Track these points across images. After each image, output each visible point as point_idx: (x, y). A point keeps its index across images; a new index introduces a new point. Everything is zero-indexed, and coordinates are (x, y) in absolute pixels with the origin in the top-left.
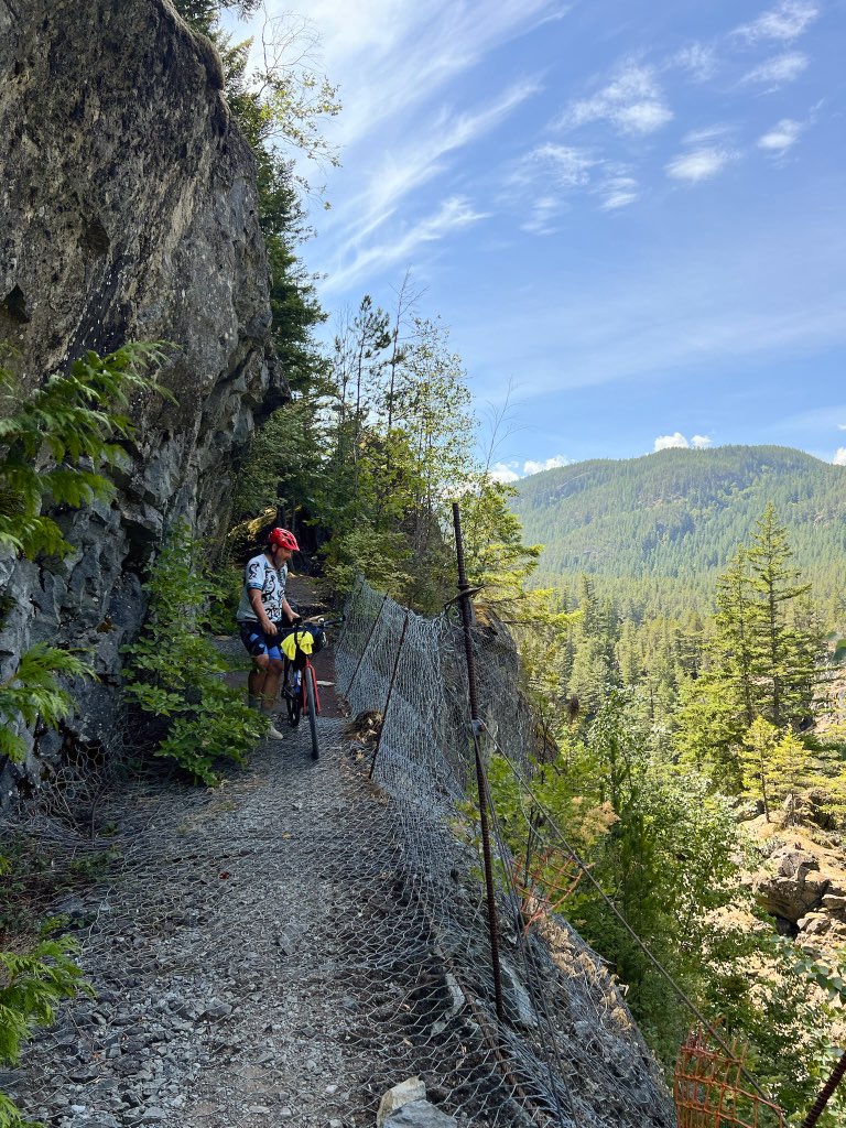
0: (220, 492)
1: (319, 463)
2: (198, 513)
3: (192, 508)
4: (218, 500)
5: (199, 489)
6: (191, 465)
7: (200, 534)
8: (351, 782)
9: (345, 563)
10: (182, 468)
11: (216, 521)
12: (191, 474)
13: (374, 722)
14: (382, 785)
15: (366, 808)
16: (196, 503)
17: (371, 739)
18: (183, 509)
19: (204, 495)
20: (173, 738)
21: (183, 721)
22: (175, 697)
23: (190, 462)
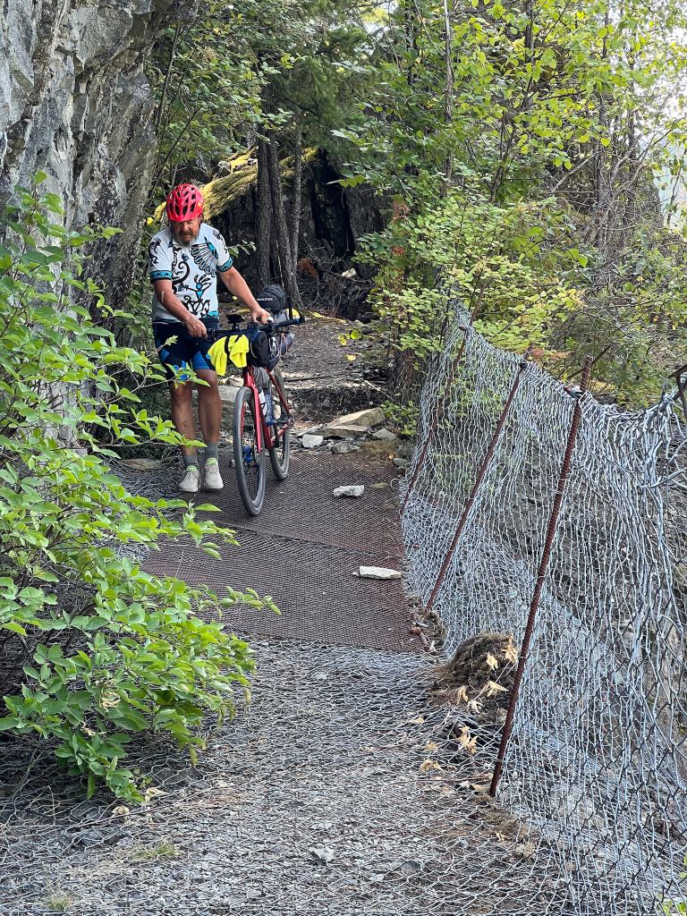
0: (127, 116)
1: (358, 40)
2: (77, 167)
3: (63, 155)
4: (121, 134)
5: (79, 109)
6: (59, 49)
7: (83, 218)
8: (447, 802)
9: (424, 284)
10: (39, 56)
11: (119, 185)
12: (60, 69)
13: (502, 664)
14: (519, 812)
15: (484, 865)
16: (72, 142)
17: (491, 704)
18: (42, 153)
19: (89, 123)
20: (33, 691)
21: (56, 651)
22: (36, 597)
23: (55, 43)
